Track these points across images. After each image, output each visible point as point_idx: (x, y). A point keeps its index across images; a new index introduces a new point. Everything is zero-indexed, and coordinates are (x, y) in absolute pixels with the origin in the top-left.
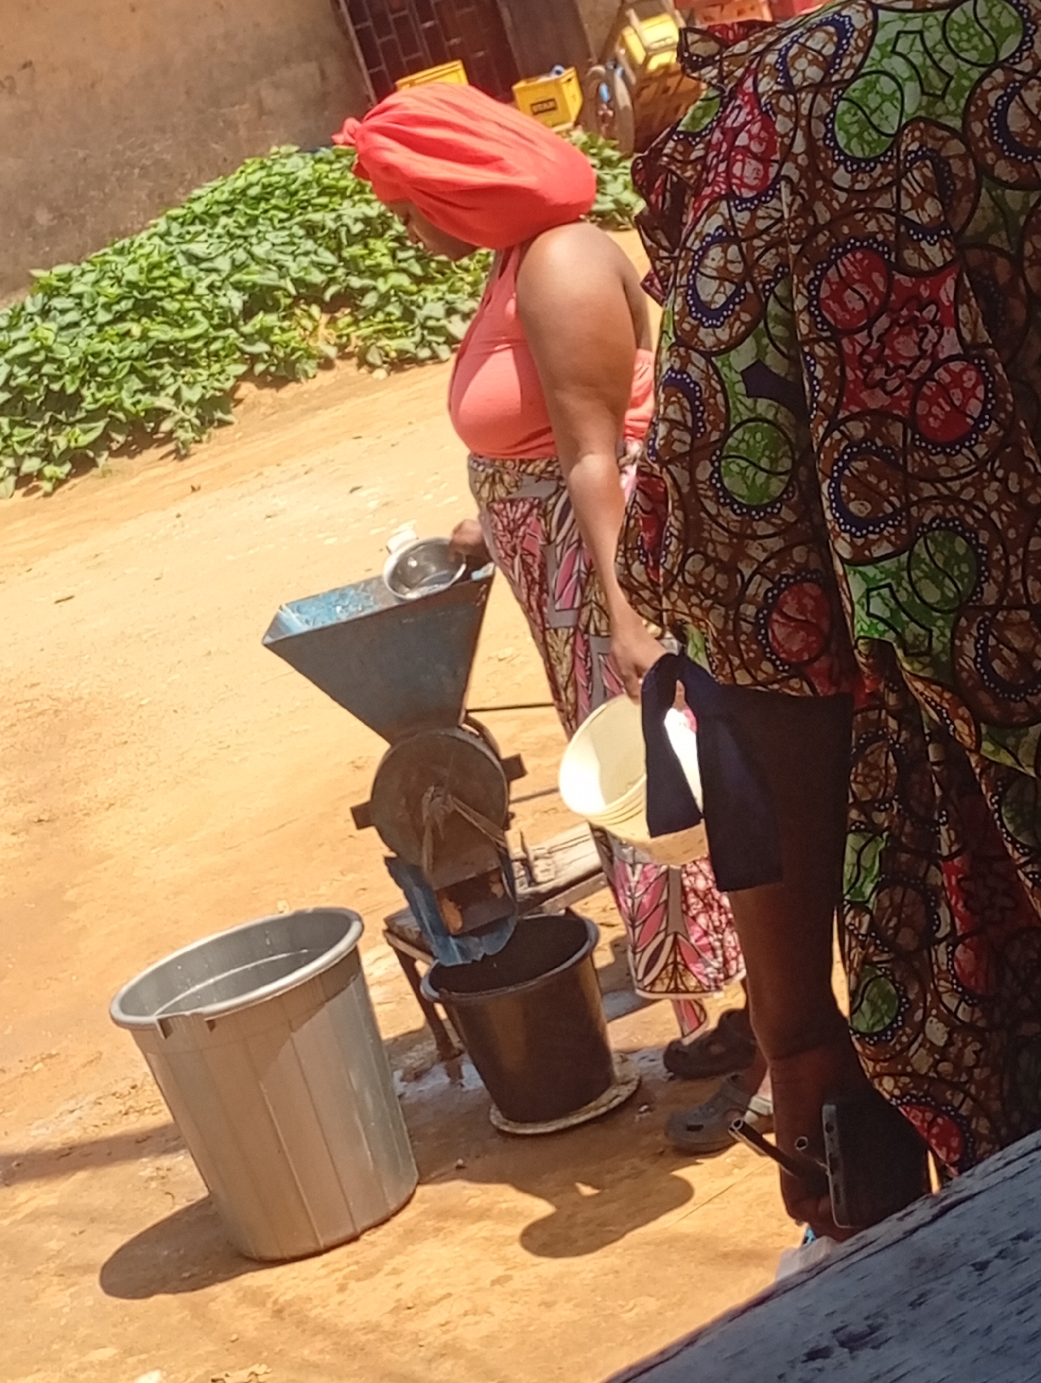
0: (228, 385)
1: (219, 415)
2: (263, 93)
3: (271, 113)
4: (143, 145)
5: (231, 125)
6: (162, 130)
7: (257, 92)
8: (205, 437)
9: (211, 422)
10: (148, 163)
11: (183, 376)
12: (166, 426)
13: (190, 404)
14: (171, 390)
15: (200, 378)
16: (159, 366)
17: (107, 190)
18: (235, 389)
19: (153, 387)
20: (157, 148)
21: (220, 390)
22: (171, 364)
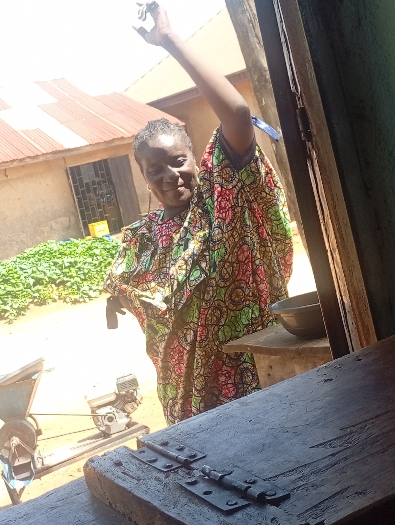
0: (26, 304)
1: (23, 312)
2: (53, 224)
3: (54, 230)
4: (18, 236)
5: (43, 232)
6: (23, 232)
7: (51, 224)
8: (18, 318)
9: (20, 314)
10: (19, 240)
11: (14, 301)
12: (7, 314)
13: (15, 309)
14: (10, 305)
15: (18, 302)
16: (8, 298)
17: (6, 247)
18: (28, 305)
19: (5, 303)
20: (21, 236)
21: (24, 305)
22: (11, 298)
